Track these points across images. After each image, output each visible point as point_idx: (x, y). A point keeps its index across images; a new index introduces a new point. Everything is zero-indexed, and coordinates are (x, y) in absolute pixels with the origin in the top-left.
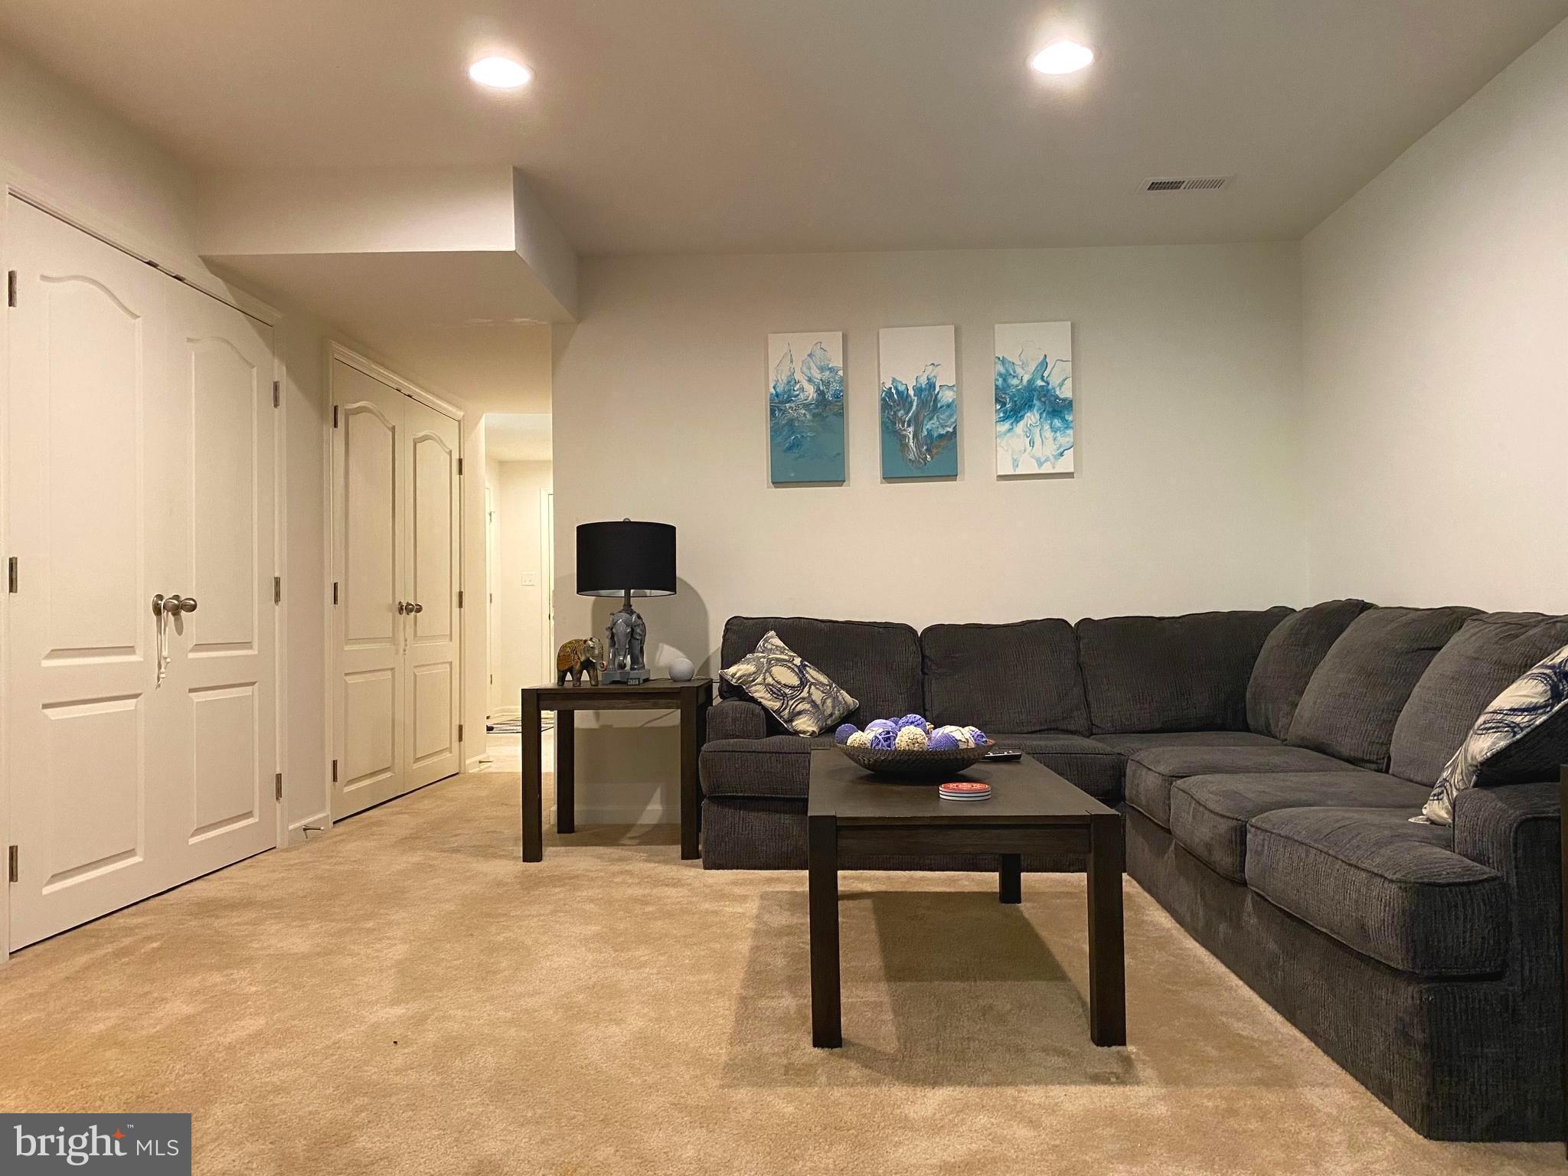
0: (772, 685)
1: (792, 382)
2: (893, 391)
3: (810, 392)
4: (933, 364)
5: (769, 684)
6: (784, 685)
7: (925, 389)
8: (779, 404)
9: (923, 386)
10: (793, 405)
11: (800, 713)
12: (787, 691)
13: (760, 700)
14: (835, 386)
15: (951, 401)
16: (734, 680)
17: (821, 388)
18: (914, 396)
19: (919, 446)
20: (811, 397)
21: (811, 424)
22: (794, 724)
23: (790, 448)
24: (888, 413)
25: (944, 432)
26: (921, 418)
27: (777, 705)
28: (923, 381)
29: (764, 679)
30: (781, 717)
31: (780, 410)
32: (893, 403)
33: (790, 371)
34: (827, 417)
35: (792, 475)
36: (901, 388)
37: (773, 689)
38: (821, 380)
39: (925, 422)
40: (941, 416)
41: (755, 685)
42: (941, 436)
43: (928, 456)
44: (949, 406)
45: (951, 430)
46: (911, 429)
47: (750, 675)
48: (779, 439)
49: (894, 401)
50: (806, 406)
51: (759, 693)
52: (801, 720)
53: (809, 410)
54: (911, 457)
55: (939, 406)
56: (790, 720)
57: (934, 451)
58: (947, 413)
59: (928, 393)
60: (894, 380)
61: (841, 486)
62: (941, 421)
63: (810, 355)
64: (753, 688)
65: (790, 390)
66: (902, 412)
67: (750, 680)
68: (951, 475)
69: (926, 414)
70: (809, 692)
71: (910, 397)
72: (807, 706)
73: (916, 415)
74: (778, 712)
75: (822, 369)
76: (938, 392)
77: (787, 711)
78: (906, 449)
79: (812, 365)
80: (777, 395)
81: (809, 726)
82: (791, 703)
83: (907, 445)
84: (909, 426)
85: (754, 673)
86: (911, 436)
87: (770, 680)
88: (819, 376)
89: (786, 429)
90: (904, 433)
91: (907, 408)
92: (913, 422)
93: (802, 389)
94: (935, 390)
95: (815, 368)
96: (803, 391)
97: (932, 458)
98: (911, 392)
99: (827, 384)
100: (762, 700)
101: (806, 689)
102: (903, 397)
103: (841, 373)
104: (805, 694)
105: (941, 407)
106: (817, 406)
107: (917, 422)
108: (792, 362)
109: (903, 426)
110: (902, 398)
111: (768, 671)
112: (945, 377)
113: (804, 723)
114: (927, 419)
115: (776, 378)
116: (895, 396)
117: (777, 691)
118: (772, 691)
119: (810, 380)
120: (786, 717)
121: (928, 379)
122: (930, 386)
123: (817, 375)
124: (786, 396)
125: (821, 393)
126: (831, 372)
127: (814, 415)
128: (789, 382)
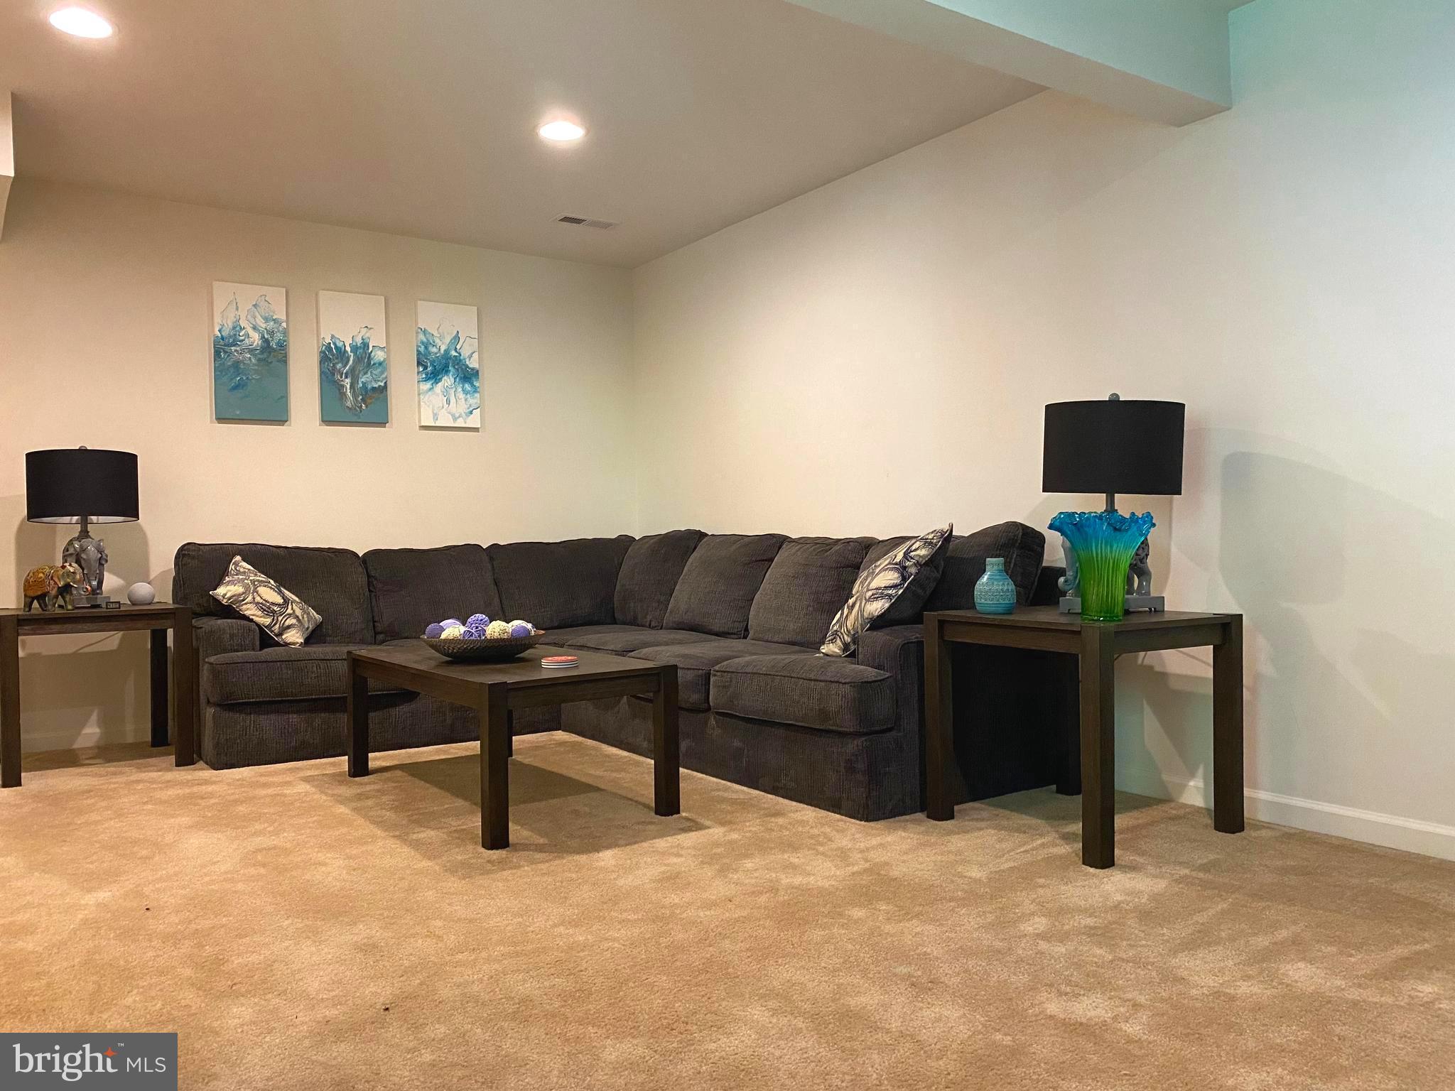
0: (262, 603)
1: (237, 327)
2: (332, 346)
3: (255, 339)
4: (366, 327)
5: (258, 603)
6: (271, 603)
7: (360, 347)
8: (223, 348)
9: (359, 345)
10: (238, 349)
11: (289, 627)
12: (275, 608)
13: (251, 617)
14: (279, 336)
15: (382, 360)
16: (225, 601)
17: (266, 336)
18: (351, 352)
19: (355, 395)
20: (255, 344)
21: (256, 367)
22: (283, 637)
23: (236, 388)
24: (328, 365)
25: (377, 386)
26: (357, 372)
27: (267, 621)
28: (359, 341)
29: (254, 598)
30: (272, 631)
31: (225, 352)
32: (331, 358)
33: (235, 317)
34: (271, 363)
35: (238, 413)
36: (340, 344)
37: (263, 607)
38: (266, 329)
39: (360, 376)
40: (374, 372)
41: (246, 604)
42: (374, 388)
43: (363, 405)
44: (380, 364)
45: (382, 384)
46: (348, 380)
47: (240, 595)
48: (225, 379)
49: (333, 355)
50: (251, 351)
51: (250, 611)
52: (290, 634)
53: (255, 355)
54: (349, 404)
55: (372, 363)
56: (280, 634)
57: (369, 401)
58: (379, 370)
59: (363, 351)
60: (333, 337)
61: (283, 425)
62: (374, 376)
63: (255, 306)
64: (244, 607)
65: (235, 335)
66: (340, 365)
67: (238, 599)
68: (383, 424)
69: (361, 369)
70: (292, 609)
71: (347, 352)
72: (294, 621)
73: (353, 369)
74: (269, 627)
75: (266, 319)
76: (372, 352)
77: (277, 626)
78: (344, 397)
79: (257, 314)
80: (223, 338)
81: (298, 638)
82: (280, 618)
83: (345, 394)
84: (346, 377)
85: (243, 593)
86: (348, 387)
87: (258, 599)
88: (264, 326)
89: (232, 370)
90: (342, 383)
91: (344, 362)
92: (350, 375)
93: (248, 336)
94: (368, 349)
95: (259, 316)
96: (249, 337)
97: (367, 407)
98: (348, 349)
99: (272, 333)
100: (253, 617)
101: (290, 607)
102: (341, 354)
103: (284, 325)
104: (289, 611)
105: (374, 364)
106: (262, 352)
107: (353, 374)
108: (237, 309)
109: (341, 377)
110: (340, 352)
111: (255, 591)
112: (377, 340)
113: (293, 636)
114: (362, 373)
115: (222, 322)
116: (334, 350)
117: (267, 609)
119: (255, 328)
120: (276, 631)
121: (363, 339)
122: (365, 345)
123: (262, 324)
124: (231, 340)
125: (266, 341)
126: (275, 323)
127: (259, 360)
128: (234, 328)
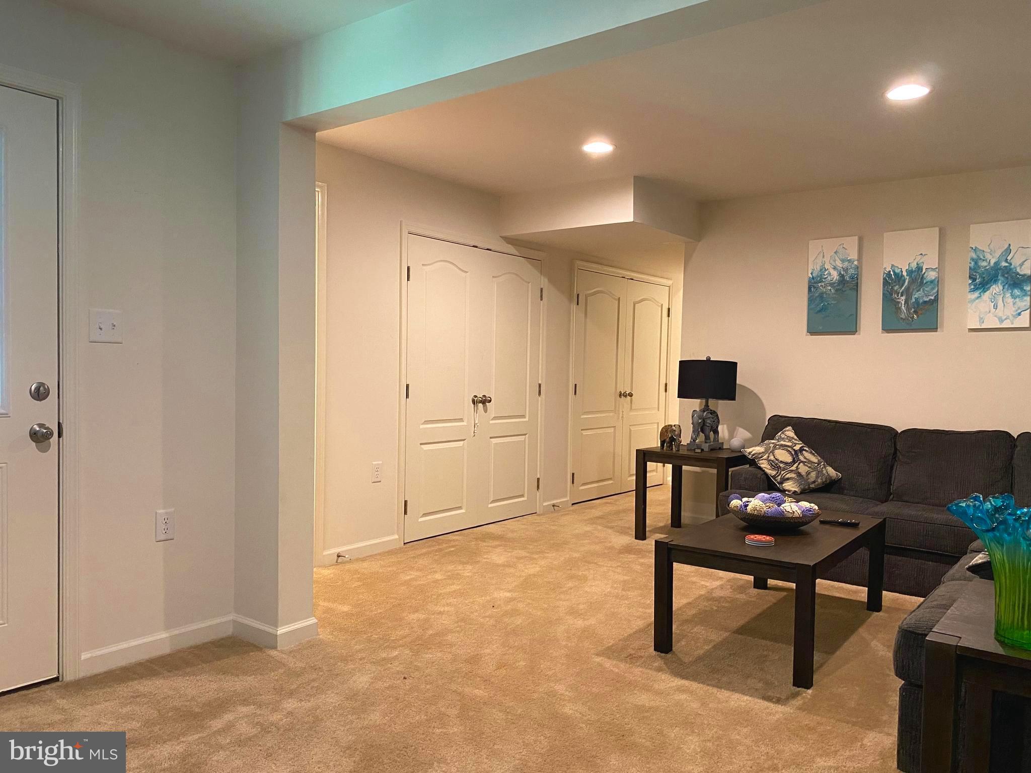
0: (772, 461)
1: (823, 269)
2: (892, 273)
3: (835, 275)
4: (921, 254)
5: (770, 460)
6: (781, 461)
7: (915, 271)
8: (813, 285)
9: (914, 269)
10: (823, 284)
11: (788, 479)
12: (781, 465)
13: (764, 469)
14: (851, 271)
15: (933, 278)
16: (750, 456)
17: (842, 273)
18: (907, 276)
19: (908, 309)
20: (835, 279)
21: (834, 296)
22: (783, 485)
23: (820, 311)
24: (887, 288)
25: (928, 299)
26: (911, 291)
27: (773, 473)
28: (914, 266)
29: (768, 457)
30: (776, 480)
31: (814, 287)
32: (891, 282)
33: (822, 263)
34: (845, 291)
35: (821, 328)
36: (897, 271)
37: (773, 464)
38: (842, 268)
39: (914, 293)
40: (926, 289)
41: (762, 460)
42: (925, 302)
43: (915, 316)
44: (932, 282)
45: (933, 298)
46: (903, 298)
47: (760, 453)
48: (813, 306)
49: (892, 280)
50: (831, 285)
51: (764, 464)
52: (788, 484)
53: (833, 287)
54: (903, 316)
55: (925, 282)
56: (781, 483)
57: (920, 312)
58: (930, 287)
59: (917, 275)
60: (893, 266)
61: (854, 335)
62: (926, 292)
63: (835, 253)
64: (761, 462)
65: (821, 275)
66: (897, 287)
67: (759, 456)
68: (935, 329)
69: (915, 287)
70: (797, 467)
71: (904, 276)
72: (793, 475)
73: (908, 289)
74: (774, 477)
75: (843, 261)
76: (925, 273)
77: (780, 477)
78: (899, 311)
79: (837, 258)
80: (813, 278)
81: (793, 487)
82: (782, 472)
83: (900, 308)
84: (902, 296)
85: (763, 453)
86: (903, 303)
87: (772, 458)
88: (841, 266)
89: (818, 299)
90: (898, 300)
91: (901, 284)
92: (905, 293)
93: (829, 274)
94: (922, 271)
95: (839, 260)
96: (830, 275)
97: (918, 317)
98: (905, 274)
99: (846, 270)
100: (765, 469)
101: (796, 465)
102: (899, 278)
103: (856, 263)
104: (794, 468)
105: (926, 283)
106: (839, 285)
107: (908, 293)
108: (823, 257)
109: (898, 296)
110: (898, 277)
111: (772, 452)
112: (930, 262)
113: (789, 485)
114: (915, 291)
115: (813, 267)
116: (893, 276)
117: (775, 465)
118: (771, 464)
119: (835, 268)
120: (779, 480)
121: (917, 264)
122: (919, 269)
123: (839, 264)
124: (819, 279)
125: (841, 276)
126: (849, 262)
127: (837, 290)
128: (821, 270)
